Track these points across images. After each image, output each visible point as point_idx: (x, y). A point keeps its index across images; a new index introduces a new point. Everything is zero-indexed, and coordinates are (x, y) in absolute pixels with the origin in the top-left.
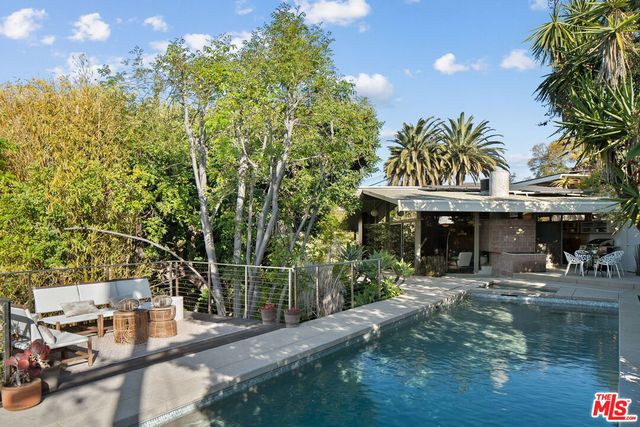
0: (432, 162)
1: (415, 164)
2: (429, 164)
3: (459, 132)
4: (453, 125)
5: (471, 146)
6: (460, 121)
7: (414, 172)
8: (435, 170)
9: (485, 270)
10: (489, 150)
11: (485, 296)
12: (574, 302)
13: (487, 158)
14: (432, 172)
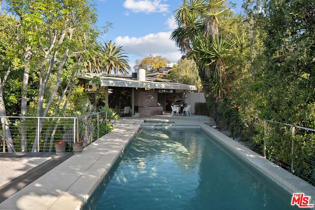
0: (97, 63)
1: (88, 63)
2: (95, 63)
3: (109, 50)
4: (106, 46)
5: (114, 57)
6: (109, 44)
7: (87, 67)
8: (98, 67)
9: (137, 114)
10: (123, 60)
11: (147, 127)
12: (184, 127)
13: (122, 63)
14: (97, 68)
